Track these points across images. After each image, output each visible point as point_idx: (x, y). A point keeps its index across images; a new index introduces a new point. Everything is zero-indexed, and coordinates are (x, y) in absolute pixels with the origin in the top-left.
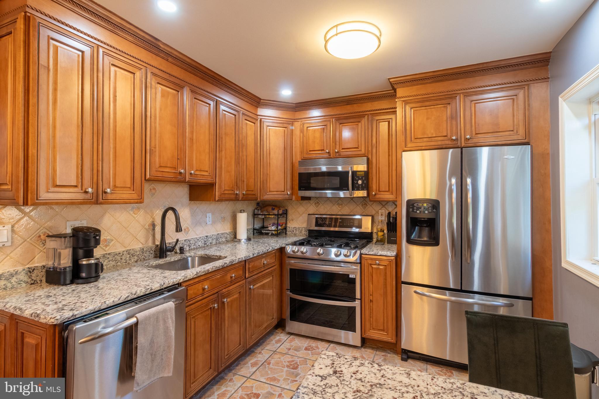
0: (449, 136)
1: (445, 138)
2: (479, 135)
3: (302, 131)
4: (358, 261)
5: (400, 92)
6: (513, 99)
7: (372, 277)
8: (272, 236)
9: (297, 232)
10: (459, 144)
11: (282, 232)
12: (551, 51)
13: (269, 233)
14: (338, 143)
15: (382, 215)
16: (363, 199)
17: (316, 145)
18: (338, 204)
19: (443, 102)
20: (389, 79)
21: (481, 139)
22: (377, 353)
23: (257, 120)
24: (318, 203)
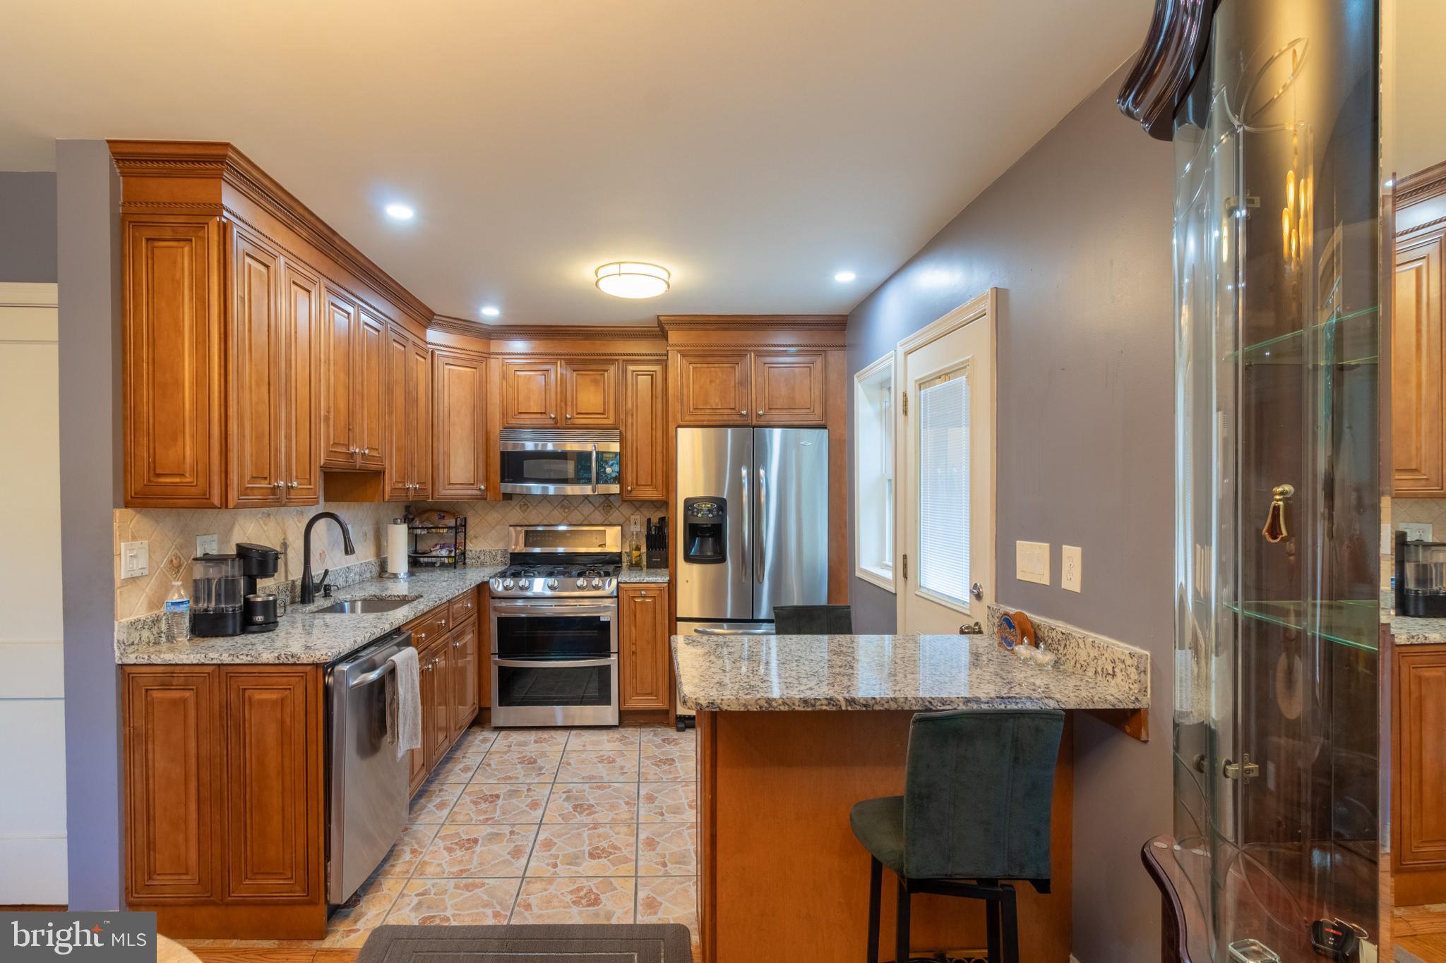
0: (737, 409)
1: (733, 411)
2: (773, 411)
3: (504, 376)
4: (615, 594)
5: (674, 337)
6: (809, 366)
7: (635, 616)
8: (442, 568)
9: (488, 559)
10: (749, 421)
11: (459, 561)
12: (847, 314)
13: (435, 563)
14: (569, 403)
15: (635, 523)
16: (605, 498)
17: (532, 403)
18: (563, 507)
19: (730, 359)
20: (658, 316)
21: (776, 416)
22: (642, 729)
23: (428, 352)
24: (525, 505)
